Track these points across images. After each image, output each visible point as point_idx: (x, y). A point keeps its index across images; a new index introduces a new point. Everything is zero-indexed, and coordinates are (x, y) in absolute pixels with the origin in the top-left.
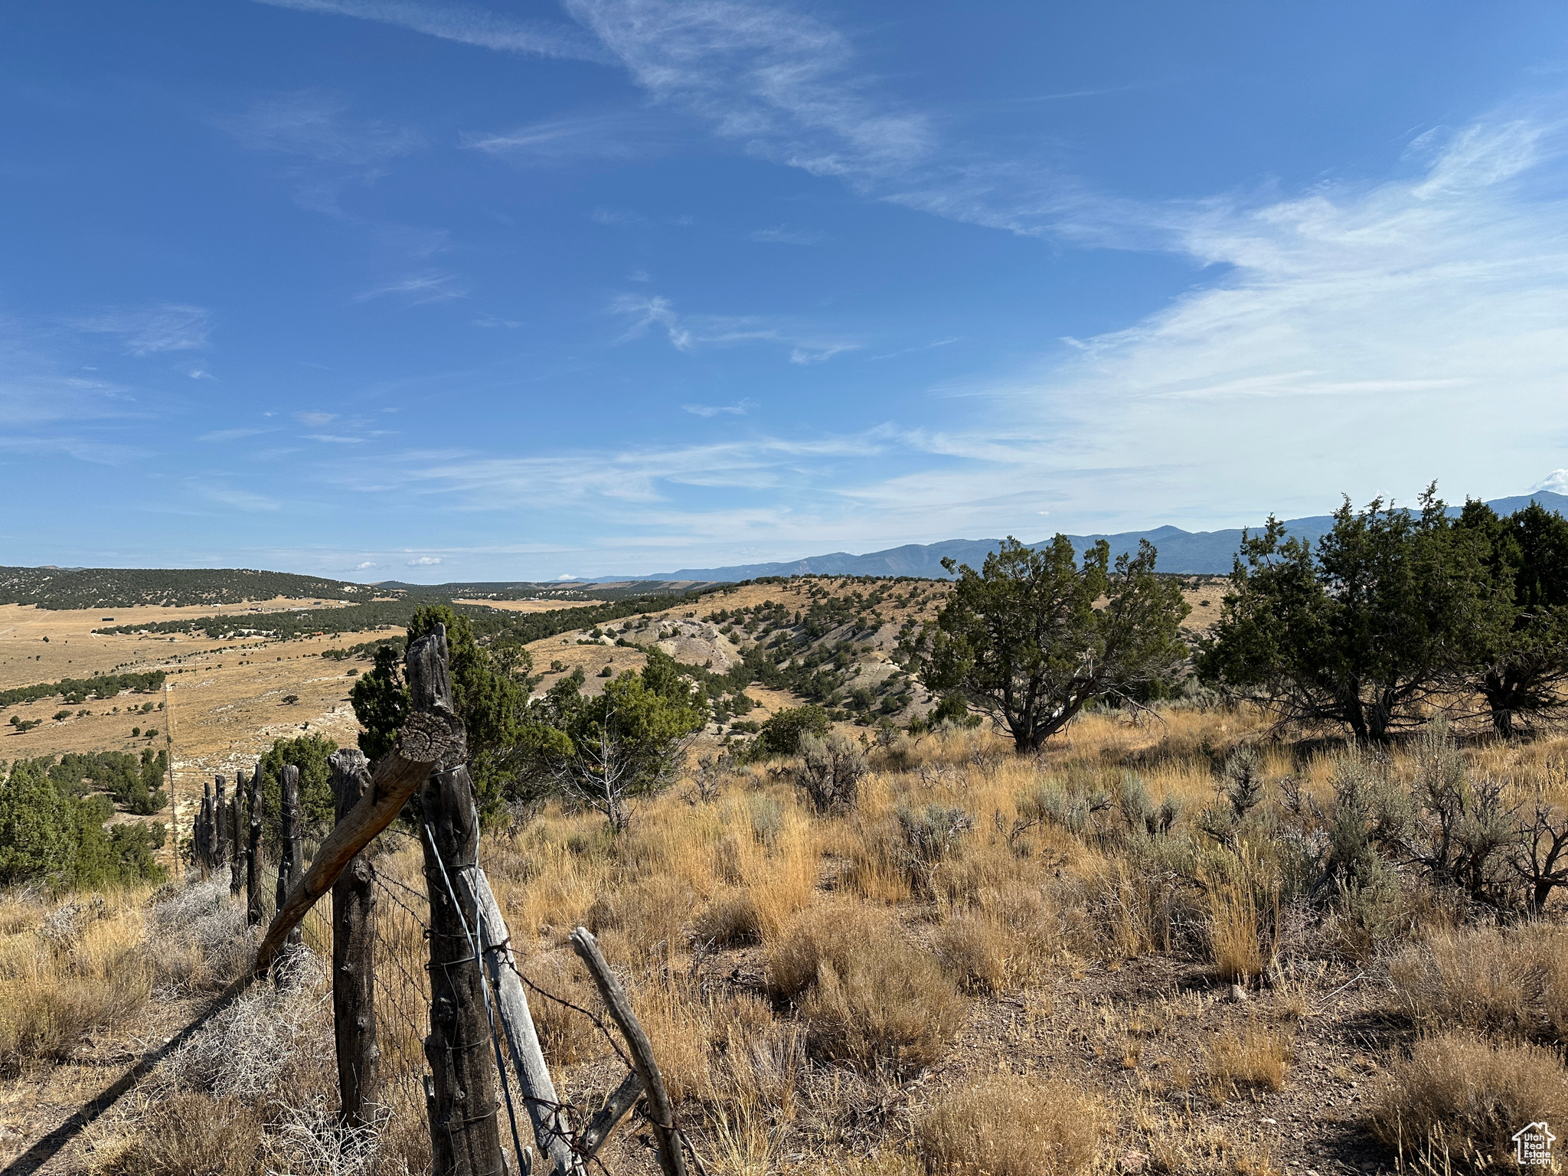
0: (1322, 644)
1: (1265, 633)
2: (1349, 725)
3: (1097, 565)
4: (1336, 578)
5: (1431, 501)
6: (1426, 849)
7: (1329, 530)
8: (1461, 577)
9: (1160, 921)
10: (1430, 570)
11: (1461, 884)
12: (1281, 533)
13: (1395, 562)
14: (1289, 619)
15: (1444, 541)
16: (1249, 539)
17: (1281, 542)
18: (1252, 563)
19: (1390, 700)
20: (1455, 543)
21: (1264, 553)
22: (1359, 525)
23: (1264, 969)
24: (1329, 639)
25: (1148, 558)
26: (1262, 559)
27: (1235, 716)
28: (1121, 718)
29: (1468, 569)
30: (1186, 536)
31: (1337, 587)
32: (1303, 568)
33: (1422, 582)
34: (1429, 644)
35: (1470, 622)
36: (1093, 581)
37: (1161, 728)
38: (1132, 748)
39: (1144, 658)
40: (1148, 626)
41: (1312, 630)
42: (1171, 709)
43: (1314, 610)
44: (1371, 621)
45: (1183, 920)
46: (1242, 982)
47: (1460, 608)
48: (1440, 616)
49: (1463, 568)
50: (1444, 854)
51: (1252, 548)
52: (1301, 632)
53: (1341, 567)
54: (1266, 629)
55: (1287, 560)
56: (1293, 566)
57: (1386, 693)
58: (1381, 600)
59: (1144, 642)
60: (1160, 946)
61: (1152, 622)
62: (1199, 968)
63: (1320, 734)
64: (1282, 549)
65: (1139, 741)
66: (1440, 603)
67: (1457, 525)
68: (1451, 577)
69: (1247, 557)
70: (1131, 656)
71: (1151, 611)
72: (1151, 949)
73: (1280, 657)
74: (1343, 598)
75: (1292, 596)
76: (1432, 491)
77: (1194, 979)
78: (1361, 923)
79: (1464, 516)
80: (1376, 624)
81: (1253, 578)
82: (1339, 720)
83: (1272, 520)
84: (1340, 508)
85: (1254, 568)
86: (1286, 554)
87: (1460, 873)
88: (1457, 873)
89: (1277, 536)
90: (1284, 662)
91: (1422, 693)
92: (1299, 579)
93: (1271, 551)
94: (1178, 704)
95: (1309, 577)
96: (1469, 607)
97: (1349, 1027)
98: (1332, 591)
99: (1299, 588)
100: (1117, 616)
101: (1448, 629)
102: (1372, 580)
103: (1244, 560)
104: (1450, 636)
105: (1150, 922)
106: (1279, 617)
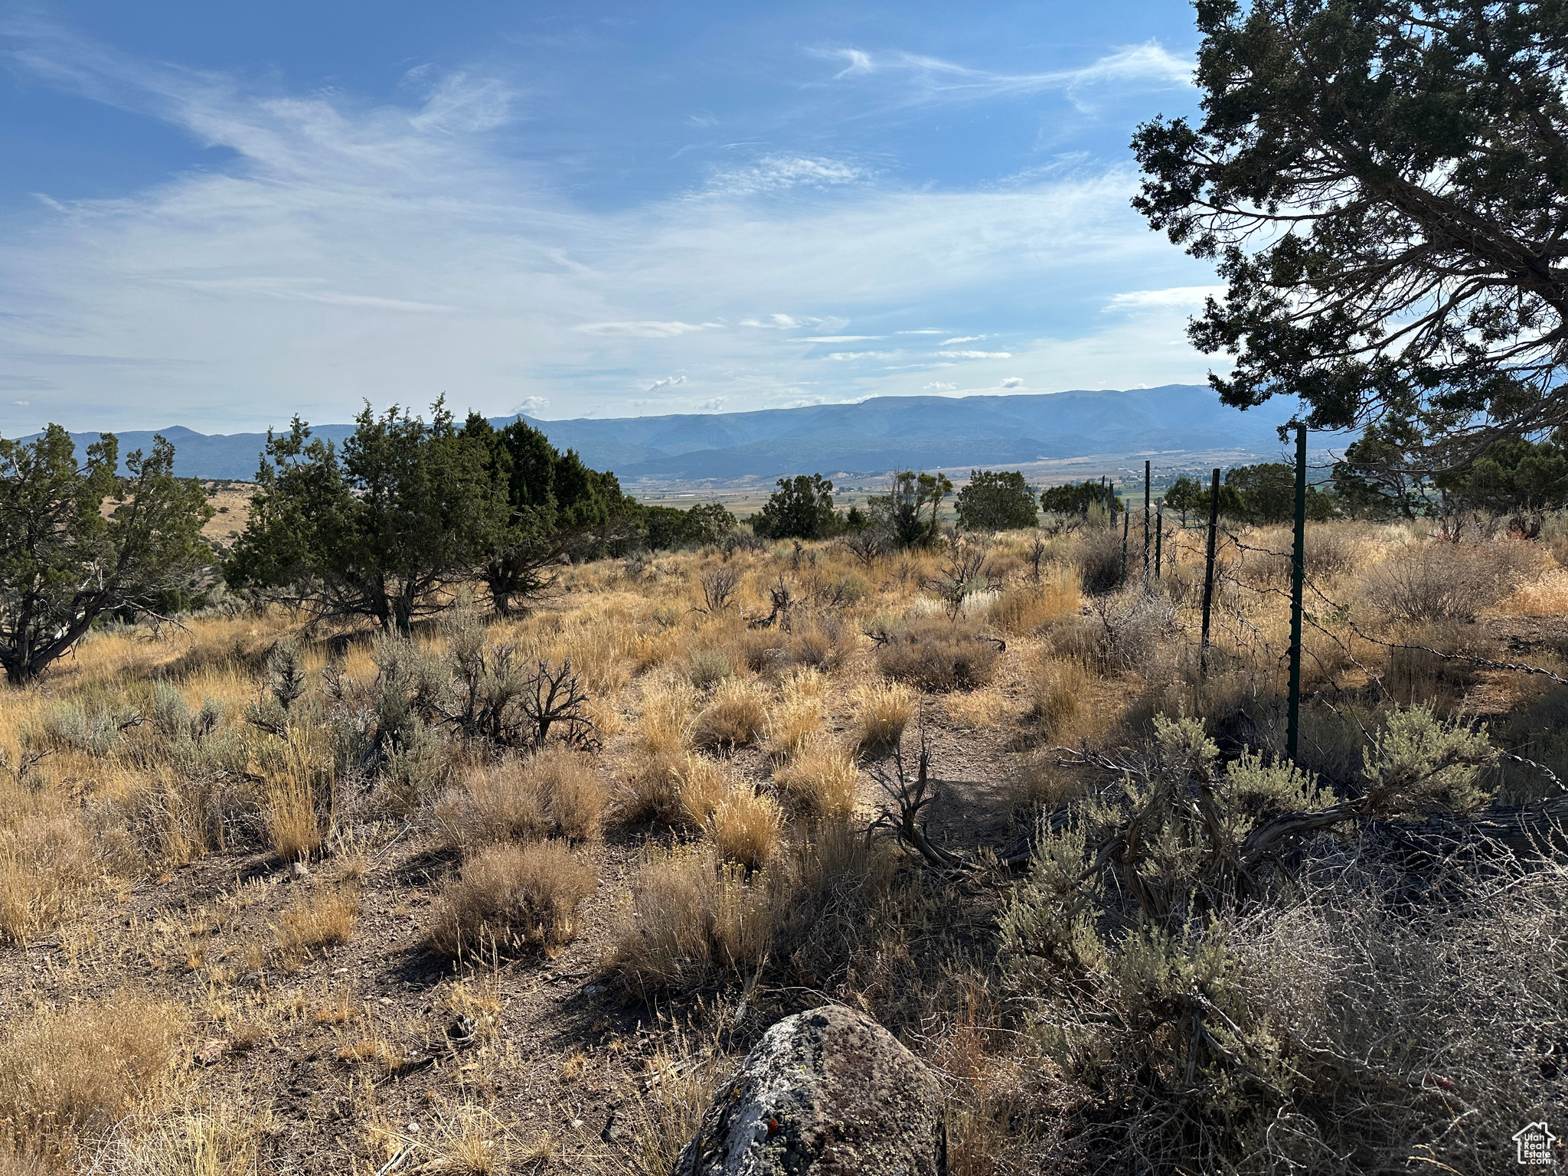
0: (350, 542)
1: (295, 533)
2: (377, 619)
3: (104, 461)
4: (361, 479)
5: (441, 411)
6: (454, 709)
7: (353, 434)
8: (467, 480)
9: (213, 823)
10: (442, 474)
11: (484, 733)
12: (307, 434)
13: (413, 465)
14: (317, 520)
15: (452, 448)
16: (274, 439)
17: (307, 442)
18: (279, 463)
19: (412, 592)
20: (462, 450)
21: (290, 453)
22: (380, 429)
23: (323, 841)
24: (356, 537)
25: (164, 456)
26: (289, 460)
27: (265, 621)
28: (139, 633)
29: (473, 473)
30: (200, 438)
31: (361, 488)
32: (329, 470)
33: (436, 484)
34: (444, 540)
35: (475, 519)
36: (100, 481)
37: (187, 639)
38: (155, 663)
39: (165, 565)
40: (169, 530)
41: (339, 530)
42: (195, 619)
43: (341, 509)
44: (394, 519)
45: (237, 816)
46: (304, 858)
47: (468, 507)
48: (452, 514)
49: (469, 472)
50: (471, 710)
51: (278, 448)
52: (329, 532)
53: (365, 469)
54: (295, 529)
55: (313, 462)
56: (319, 467)
57: (408, 586)
58: (402, 500)
59: (165, 546)
60: (214, 846)
61: (173, 526)
62: (257, 857)
63: (350, 629)
64: (308, 450)
65: (162, 655)
66: (451, 503)
67: (462, 434)
68: (461, 481)
69: (273, 457)
70: (150, 564)
71: (172, 514)
72: (204, 852)
73: (311, 556)
74: (366, 498)
75: (319, 496)
76: (441, 402)
77: (253, 868)
78: (407, 781)
79: (467, 427)
80: (400, 523)
81: (280, 479)
82: (367, 613)
83: (297, 420)
84: (362, 412)
85: (280, 468)
86: (312, 455)
87: (483, 725)
88: (482, 724)
89: (303, 437)
90: (315, 561)
91: (437, 583)
92: (327, 480)
93: (298, 452)
94: (202, 614)
95: (336, 478)
96: (474, 506)
97: (403, 872)
98: (357, 493)
99: (327, 489)
100: (132, 520)
101: (458, 526)
102: (393, 482)
103: (271, 460)
104: (460, 532)
105: (201, 824)
106: (308, 517)
